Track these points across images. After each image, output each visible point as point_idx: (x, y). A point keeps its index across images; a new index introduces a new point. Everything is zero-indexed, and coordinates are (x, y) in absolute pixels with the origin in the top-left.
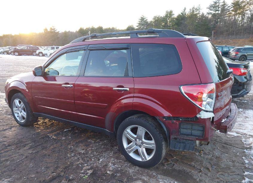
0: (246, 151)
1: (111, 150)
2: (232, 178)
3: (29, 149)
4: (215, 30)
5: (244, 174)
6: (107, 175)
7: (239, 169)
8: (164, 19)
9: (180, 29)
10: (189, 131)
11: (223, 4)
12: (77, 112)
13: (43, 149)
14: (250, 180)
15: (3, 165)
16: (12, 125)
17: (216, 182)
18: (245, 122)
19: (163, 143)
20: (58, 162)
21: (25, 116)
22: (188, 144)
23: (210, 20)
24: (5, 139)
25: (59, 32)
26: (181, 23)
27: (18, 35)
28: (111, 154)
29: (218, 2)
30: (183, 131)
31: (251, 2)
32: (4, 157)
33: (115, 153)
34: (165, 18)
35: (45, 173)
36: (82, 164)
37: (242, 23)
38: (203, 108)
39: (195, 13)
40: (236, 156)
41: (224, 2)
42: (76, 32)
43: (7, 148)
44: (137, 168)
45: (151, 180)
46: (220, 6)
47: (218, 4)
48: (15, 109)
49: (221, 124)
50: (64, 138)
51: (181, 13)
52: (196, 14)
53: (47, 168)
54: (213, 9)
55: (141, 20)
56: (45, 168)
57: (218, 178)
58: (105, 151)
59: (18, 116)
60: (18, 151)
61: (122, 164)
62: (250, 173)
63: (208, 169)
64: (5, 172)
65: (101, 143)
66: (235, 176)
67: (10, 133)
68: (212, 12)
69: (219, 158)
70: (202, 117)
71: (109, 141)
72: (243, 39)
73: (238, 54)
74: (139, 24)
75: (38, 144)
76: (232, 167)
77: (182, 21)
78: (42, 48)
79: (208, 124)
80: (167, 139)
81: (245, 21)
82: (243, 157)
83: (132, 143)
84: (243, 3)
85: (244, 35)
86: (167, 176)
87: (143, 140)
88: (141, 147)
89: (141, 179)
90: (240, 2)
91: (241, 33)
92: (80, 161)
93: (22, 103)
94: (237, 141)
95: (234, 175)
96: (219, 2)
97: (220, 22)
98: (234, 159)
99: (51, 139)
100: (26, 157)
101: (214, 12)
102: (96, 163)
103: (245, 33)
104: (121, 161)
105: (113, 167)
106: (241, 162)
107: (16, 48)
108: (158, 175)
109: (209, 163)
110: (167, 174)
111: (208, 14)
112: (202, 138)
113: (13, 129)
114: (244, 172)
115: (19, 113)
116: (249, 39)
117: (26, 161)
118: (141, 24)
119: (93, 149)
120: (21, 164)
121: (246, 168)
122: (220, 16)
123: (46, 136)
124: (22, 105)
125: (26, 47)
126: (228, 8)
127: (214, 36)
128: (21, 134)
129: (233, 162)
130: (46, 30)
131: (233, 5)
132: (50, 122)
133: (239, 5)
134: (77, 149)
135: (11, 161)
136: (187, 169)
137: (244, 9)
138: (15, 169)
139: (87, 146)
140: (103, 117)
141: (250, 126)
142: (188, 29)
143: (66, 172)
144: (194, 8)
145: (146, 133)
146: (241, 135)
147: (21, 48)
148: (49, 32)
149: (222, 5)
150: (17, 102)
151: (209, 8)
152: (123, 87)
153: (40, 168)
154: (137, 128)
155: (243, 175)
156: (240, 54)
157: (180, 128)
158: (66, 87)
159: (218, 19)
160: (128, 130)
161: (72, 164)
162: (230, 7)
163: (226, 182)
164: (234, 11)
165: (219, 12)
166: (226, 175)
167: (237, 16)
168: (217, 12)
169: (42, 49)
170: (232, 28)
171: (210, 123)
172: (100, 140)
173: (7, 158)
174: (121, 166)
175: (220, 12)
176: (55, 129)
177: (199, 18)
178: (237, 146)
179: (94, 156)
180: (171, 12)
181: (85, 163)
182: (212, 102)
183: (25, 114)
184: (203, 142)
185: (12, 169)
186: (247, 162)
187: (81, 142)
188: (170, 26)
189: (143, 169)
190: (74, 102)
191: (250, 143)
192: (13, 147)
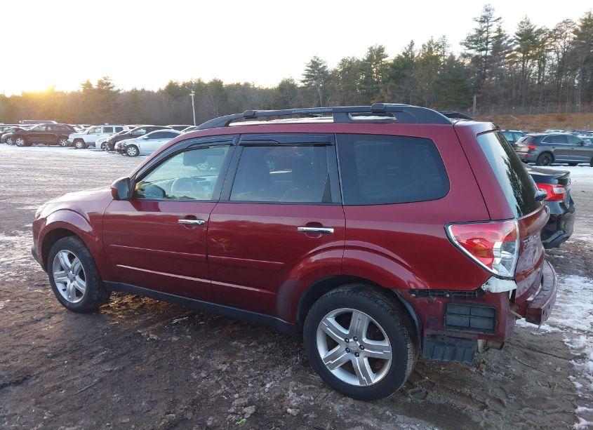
0: (575, 364)
1: (287, 364)
2: (552, 420)
3: (104, 362)
4: (480, 93)
5: (576, 411)
6: (288, 416)
7: (564, 401)
8: (364, 66)
9: (401, 89)
10: (464, 321)
11: (497, 34)
12: (211, 280)
13: (134, 362)
14: (589, 423)
15: (52, 398)
16: (52, 311)
17: (520, 427)
18: (564, 303)
19: (409, 346)
20: (173, 390)
21: (83, 290)
22: (461, 347)
23: (468, 72)
24: (42, 342)
25: (119, 90)
26: (404, 76)
27: (19, 97)
28: (289, 372)
29: (485, 29)
30: (452, 319)
31: (557, 32)
32: (51, 381)
33: (295, 370)
34: (366, 64)
35: (152, 413)
36: (227, 394)
37: (539, 78)
38: (494, 271)
39: (435, 54)
40: (555, 374)
41: (499, 30)
42: (160, 91)
43: (51, 362)
44: (350, 401)
45: (384, 425)
46: (490, 40)
47: (485, 35)
48: (57, 273)
49: (528, 304)
50: (175, 339)
51: (404, 53)
52: (437, 56)
53: (153, 403)
54: (474, 46)
55: (311, 67)
56: (147, 402)
57: (522, 420)
58: (273, 366)
59: (64, 290)
60: (79, 368)
61: (315, 394)
62: (588, 409)
63: (500, 401)
64: (60, 412)
65: (261, 349)
66: (557, 415)
67: (50, 327)
68: (472, 52)
69: (520, 377)
70: (494, 291)
71: (278, 345)
72: (543, 116)
73: (533, 150)
74: (308, 76)
75: (120, 352)
76: (549, 398)
77: (406, 72)
78: (80, 128)
79: (504, 304)
80: (416, 337)
81: (546, 74)
82: (571, 377)
83: (338, 347)
84: (540, 33)
85: (544, 106)
86: (415, 416)
87: (365, 340)
88: (358, 356)
89: (361, 424)
90: (535, 30)
91: (538, 99)
92: (222, 387)
93: (77, 260)
94: (553, 342)
95: (556, 412)
96: (487, 31)
97: (491, 75)
98: (551, 379)
99: (147, 341)
100: (101, 380)
101: (477, 53)
102: (259, 392)
103: (547, 102)
104: (313, 386)
105: (297, 399)
106: (567, 387)
107: (19, 129)
108: (398, 416)
109: (502, 388)
110: (415, 412)
111: (464, 56)
112: (492, 334)
113: (54, 319)
114: (576, 408)
115: (69, 282)
116: (556, 114)
117: (103, 388)
118: (313, 76)
119: (246, 361)
120: (92, 395)
121: (578, 398)
122: (490, 62)
123: (134, 334)
124: (78, 263)
125: (43, 126)
126: (509, 45)
127: (477, 107)
128: (76, 331)
129: (550, 387)
130: (88, 85)
131: (520, 38)
132: (136, 302)
133: (531, 38)
134: (210, 362)
135: (67, 389)
136: (458, 403)
137: (543, 46)
138: (81, 407)
139: (231, 354)
140: (272, 291)
141: (577, 310)
142: (419, 90)
143: (197, 411)
144: (431, 42)
145: (371, 325)
146: (561, 331)
147: (32, 128)
148: (94, 90)
149: (495, 37)
150: (63, 257)
151: (465, 44)
152: (319, 225)
153: (137, 403)
154: (349, 315)
155: (575, 413)
156: (538, 150)
157: (445, 312)
158: (187, 225)
159: (485, 68)
160: (331, 319)
161: (205, 394)
162: (513, 43)
163: (541, 427)
164: (520, 52)
165: (489, 53)
166: (539, 412)
167: (529, 63)
168: (483, 53)
169: (81, 132)
170: (517, 88)
171: (508, 303)
172: (257, 342)
173: (58, 384)
174: (315, 398)
175: (491, 53)
176: (151, 319)
177: (444, 66)
178: (554, 353)
179: (251, 377)
180: (381, 50)
181: (234, 391)
182: (512, 259)
183: (84, 284)
184: (490, 343)
185: (74, 406)
186: (578, 385)
187: (215, 346)
188: (378, 82)
189: (362, 404)
190: (207, 257)
191: (581, 345)
192: (66, 359)
